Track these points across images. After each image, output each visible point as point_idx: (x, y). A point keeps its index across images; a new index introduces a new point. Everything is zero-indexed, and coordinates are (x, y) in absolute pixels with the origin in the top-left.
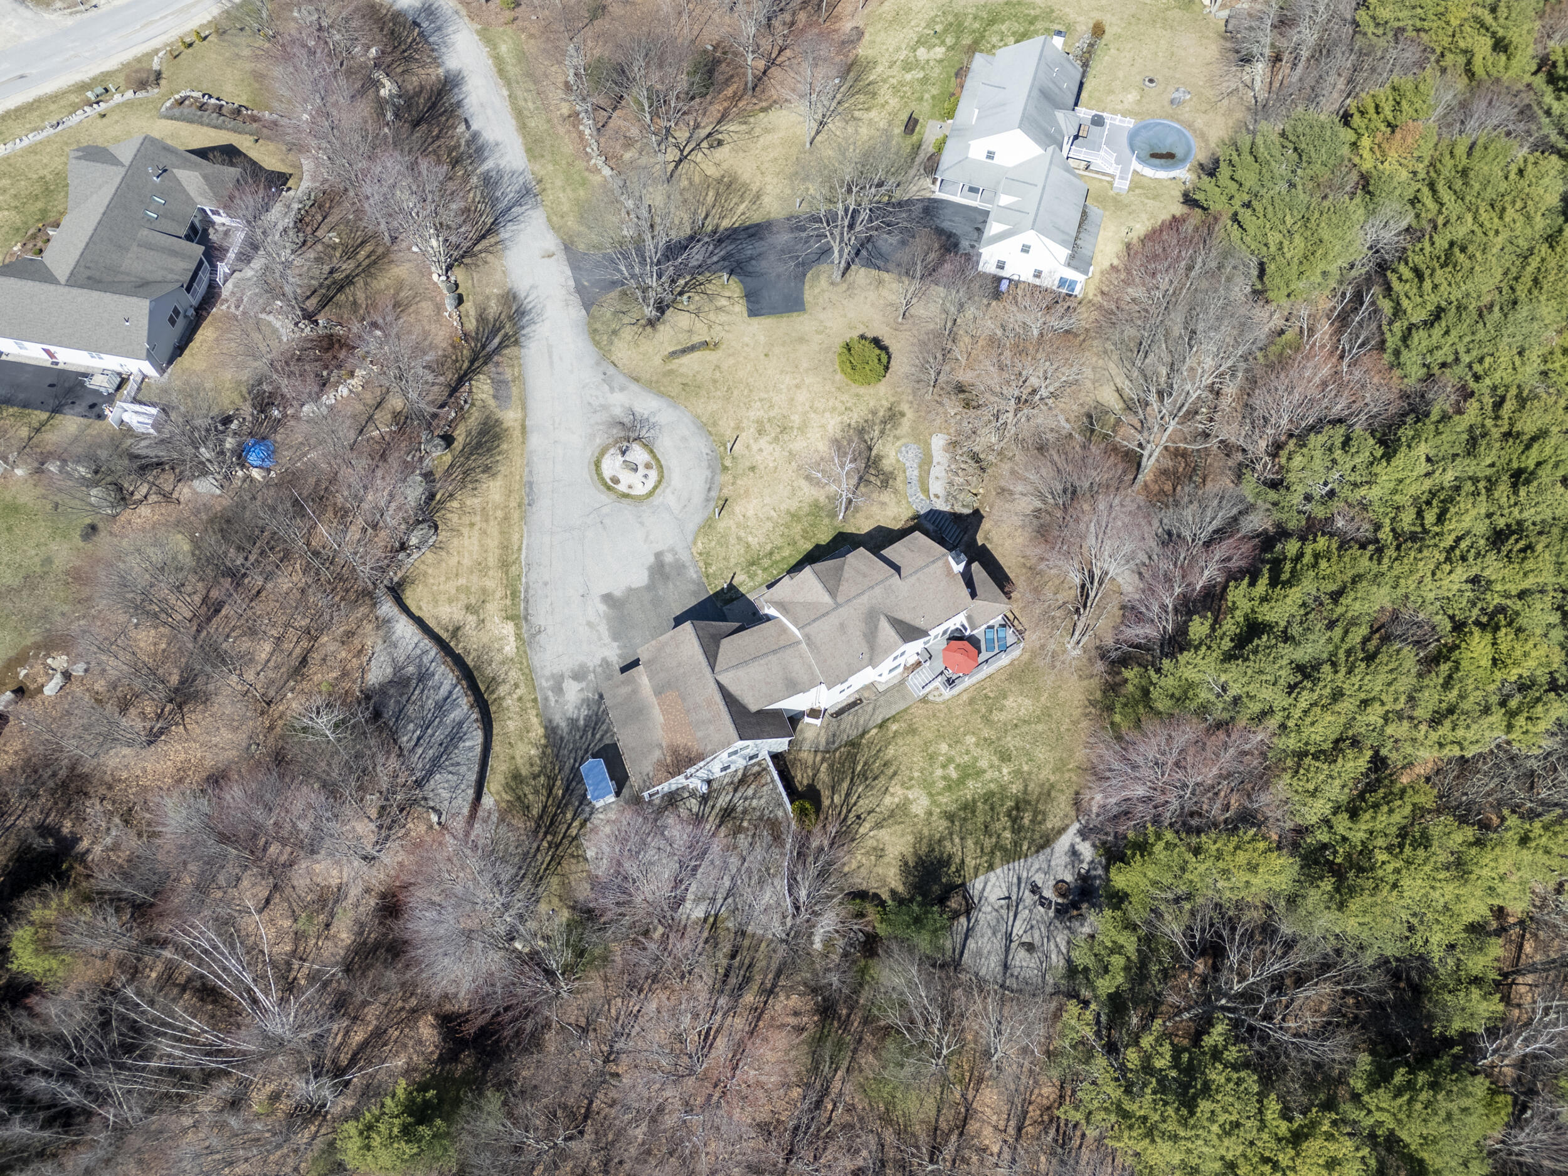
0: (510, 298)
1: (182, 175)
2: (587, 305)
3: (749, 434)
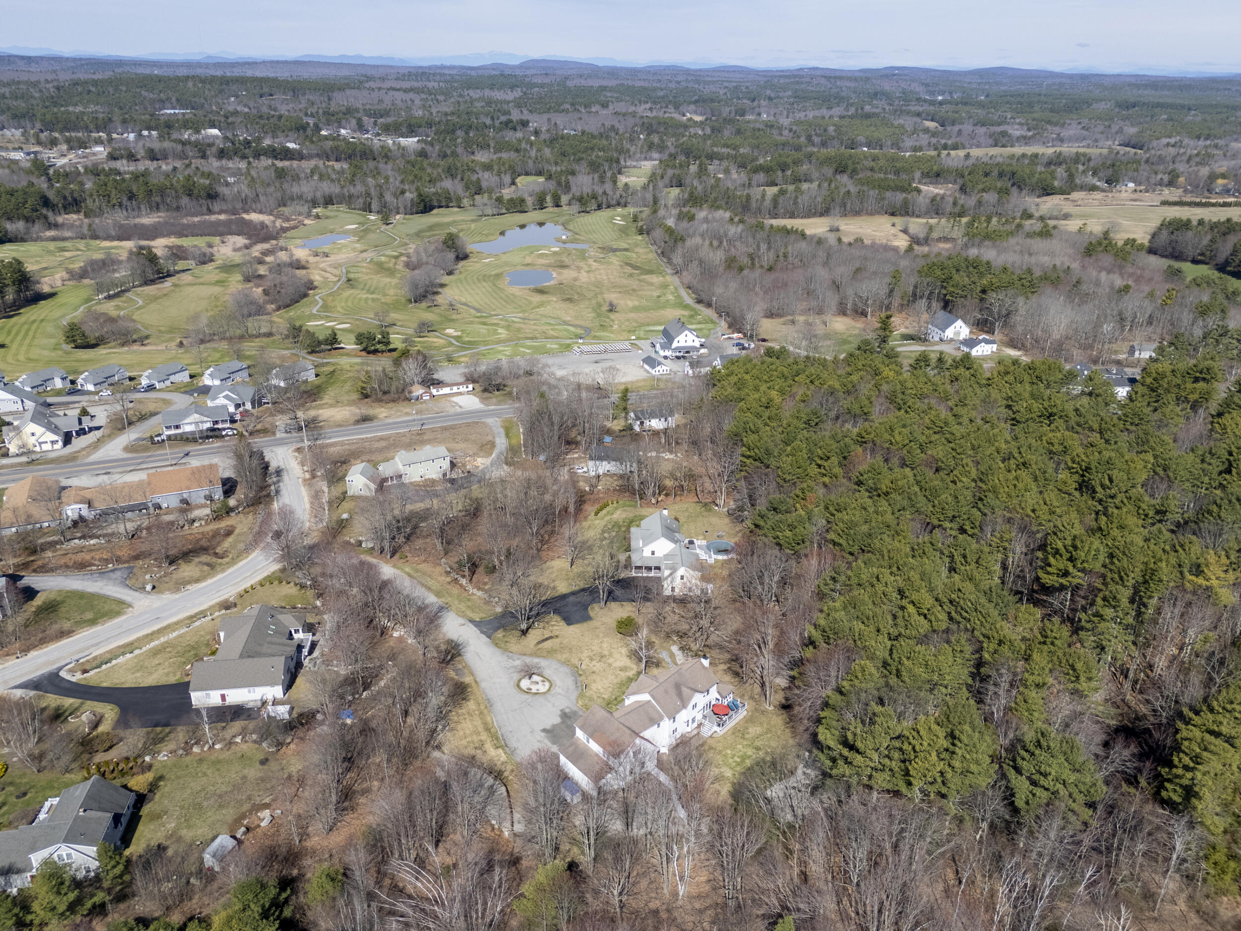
0: (450, 642)
1: (281, 617)
2: (489, 637)
3: (586, 661)
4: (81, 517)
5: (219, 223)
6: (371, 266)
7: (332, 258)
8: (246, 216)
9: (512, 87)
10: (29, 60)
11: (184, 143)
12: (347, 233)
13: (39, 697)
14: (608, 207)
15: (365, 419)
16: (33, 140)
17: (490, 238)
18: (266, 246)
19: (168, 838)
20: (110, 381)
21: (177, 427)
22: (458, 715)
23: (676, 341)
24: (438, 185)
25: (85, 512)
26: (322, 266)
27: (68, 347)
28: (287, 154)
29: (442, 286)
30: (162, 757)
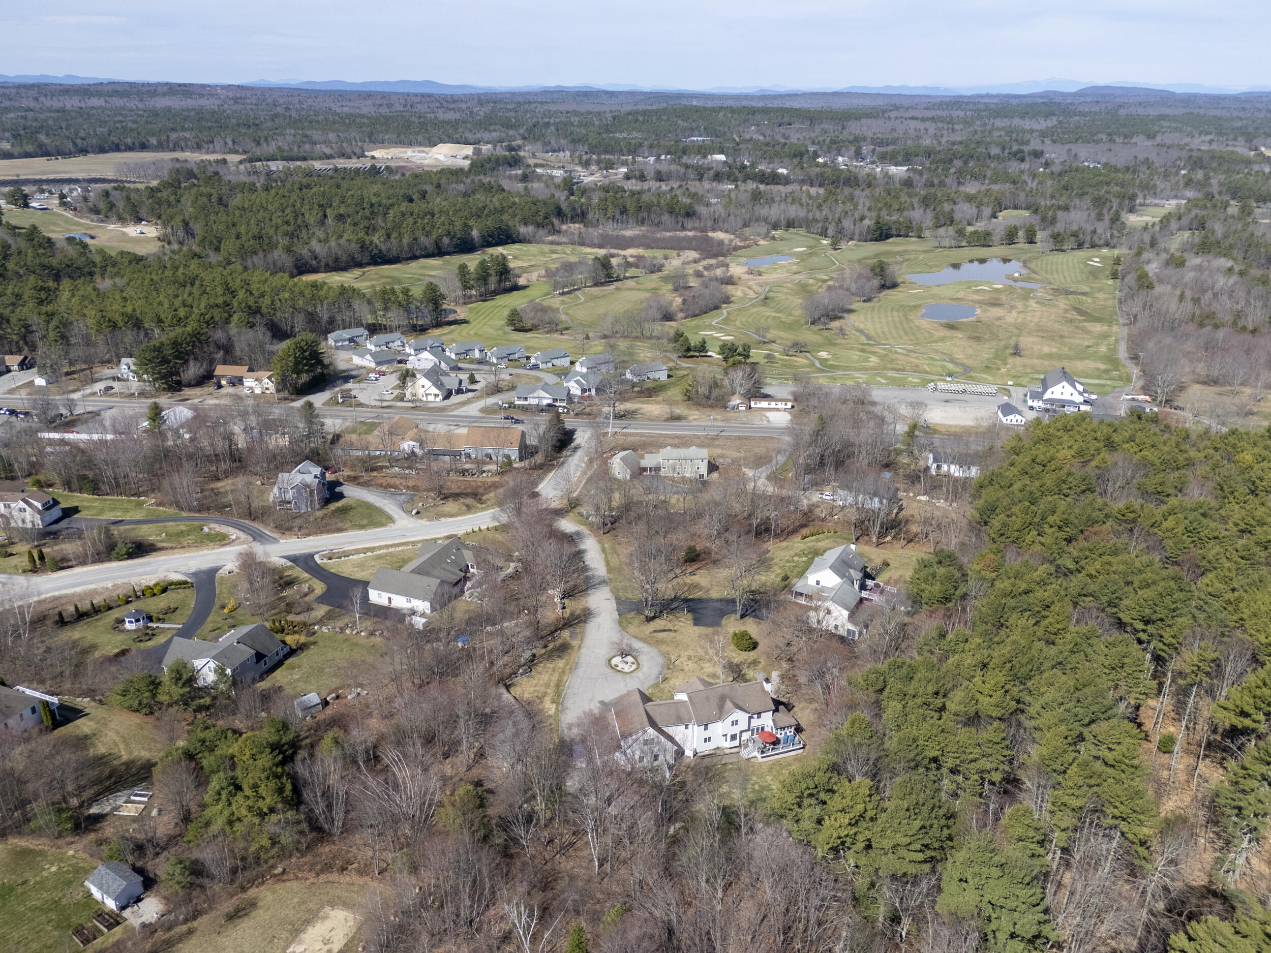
0: (587, 610)
1: (465, 552)
2: (620, 615)
3: (684, 659)
4: (413, 452)
5: (687, 239)
6: (795, 287)
7: (764, 277)
8: (710, 234)
9: (1047, 116)
10: (611, 94)
11: (687, 167)
12: (792, 255)
13: (291, 568)
14: (1092, 247)
15: (678, 418)
16: (576, 161)
17: (934, 269)
18: (713, 261)
19: (289, 684)
20: (511, 357)
21: (526, 399)
22: (544, 667)
23: (1050, 391)
24: (905, 213)
25: (417, 450)
26: (750, 283)
27: (509, 329)
28: (775, 179)
29: (850, 311)
30: (325, 629)
